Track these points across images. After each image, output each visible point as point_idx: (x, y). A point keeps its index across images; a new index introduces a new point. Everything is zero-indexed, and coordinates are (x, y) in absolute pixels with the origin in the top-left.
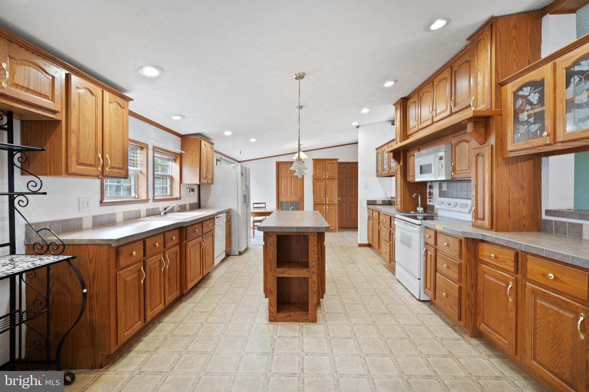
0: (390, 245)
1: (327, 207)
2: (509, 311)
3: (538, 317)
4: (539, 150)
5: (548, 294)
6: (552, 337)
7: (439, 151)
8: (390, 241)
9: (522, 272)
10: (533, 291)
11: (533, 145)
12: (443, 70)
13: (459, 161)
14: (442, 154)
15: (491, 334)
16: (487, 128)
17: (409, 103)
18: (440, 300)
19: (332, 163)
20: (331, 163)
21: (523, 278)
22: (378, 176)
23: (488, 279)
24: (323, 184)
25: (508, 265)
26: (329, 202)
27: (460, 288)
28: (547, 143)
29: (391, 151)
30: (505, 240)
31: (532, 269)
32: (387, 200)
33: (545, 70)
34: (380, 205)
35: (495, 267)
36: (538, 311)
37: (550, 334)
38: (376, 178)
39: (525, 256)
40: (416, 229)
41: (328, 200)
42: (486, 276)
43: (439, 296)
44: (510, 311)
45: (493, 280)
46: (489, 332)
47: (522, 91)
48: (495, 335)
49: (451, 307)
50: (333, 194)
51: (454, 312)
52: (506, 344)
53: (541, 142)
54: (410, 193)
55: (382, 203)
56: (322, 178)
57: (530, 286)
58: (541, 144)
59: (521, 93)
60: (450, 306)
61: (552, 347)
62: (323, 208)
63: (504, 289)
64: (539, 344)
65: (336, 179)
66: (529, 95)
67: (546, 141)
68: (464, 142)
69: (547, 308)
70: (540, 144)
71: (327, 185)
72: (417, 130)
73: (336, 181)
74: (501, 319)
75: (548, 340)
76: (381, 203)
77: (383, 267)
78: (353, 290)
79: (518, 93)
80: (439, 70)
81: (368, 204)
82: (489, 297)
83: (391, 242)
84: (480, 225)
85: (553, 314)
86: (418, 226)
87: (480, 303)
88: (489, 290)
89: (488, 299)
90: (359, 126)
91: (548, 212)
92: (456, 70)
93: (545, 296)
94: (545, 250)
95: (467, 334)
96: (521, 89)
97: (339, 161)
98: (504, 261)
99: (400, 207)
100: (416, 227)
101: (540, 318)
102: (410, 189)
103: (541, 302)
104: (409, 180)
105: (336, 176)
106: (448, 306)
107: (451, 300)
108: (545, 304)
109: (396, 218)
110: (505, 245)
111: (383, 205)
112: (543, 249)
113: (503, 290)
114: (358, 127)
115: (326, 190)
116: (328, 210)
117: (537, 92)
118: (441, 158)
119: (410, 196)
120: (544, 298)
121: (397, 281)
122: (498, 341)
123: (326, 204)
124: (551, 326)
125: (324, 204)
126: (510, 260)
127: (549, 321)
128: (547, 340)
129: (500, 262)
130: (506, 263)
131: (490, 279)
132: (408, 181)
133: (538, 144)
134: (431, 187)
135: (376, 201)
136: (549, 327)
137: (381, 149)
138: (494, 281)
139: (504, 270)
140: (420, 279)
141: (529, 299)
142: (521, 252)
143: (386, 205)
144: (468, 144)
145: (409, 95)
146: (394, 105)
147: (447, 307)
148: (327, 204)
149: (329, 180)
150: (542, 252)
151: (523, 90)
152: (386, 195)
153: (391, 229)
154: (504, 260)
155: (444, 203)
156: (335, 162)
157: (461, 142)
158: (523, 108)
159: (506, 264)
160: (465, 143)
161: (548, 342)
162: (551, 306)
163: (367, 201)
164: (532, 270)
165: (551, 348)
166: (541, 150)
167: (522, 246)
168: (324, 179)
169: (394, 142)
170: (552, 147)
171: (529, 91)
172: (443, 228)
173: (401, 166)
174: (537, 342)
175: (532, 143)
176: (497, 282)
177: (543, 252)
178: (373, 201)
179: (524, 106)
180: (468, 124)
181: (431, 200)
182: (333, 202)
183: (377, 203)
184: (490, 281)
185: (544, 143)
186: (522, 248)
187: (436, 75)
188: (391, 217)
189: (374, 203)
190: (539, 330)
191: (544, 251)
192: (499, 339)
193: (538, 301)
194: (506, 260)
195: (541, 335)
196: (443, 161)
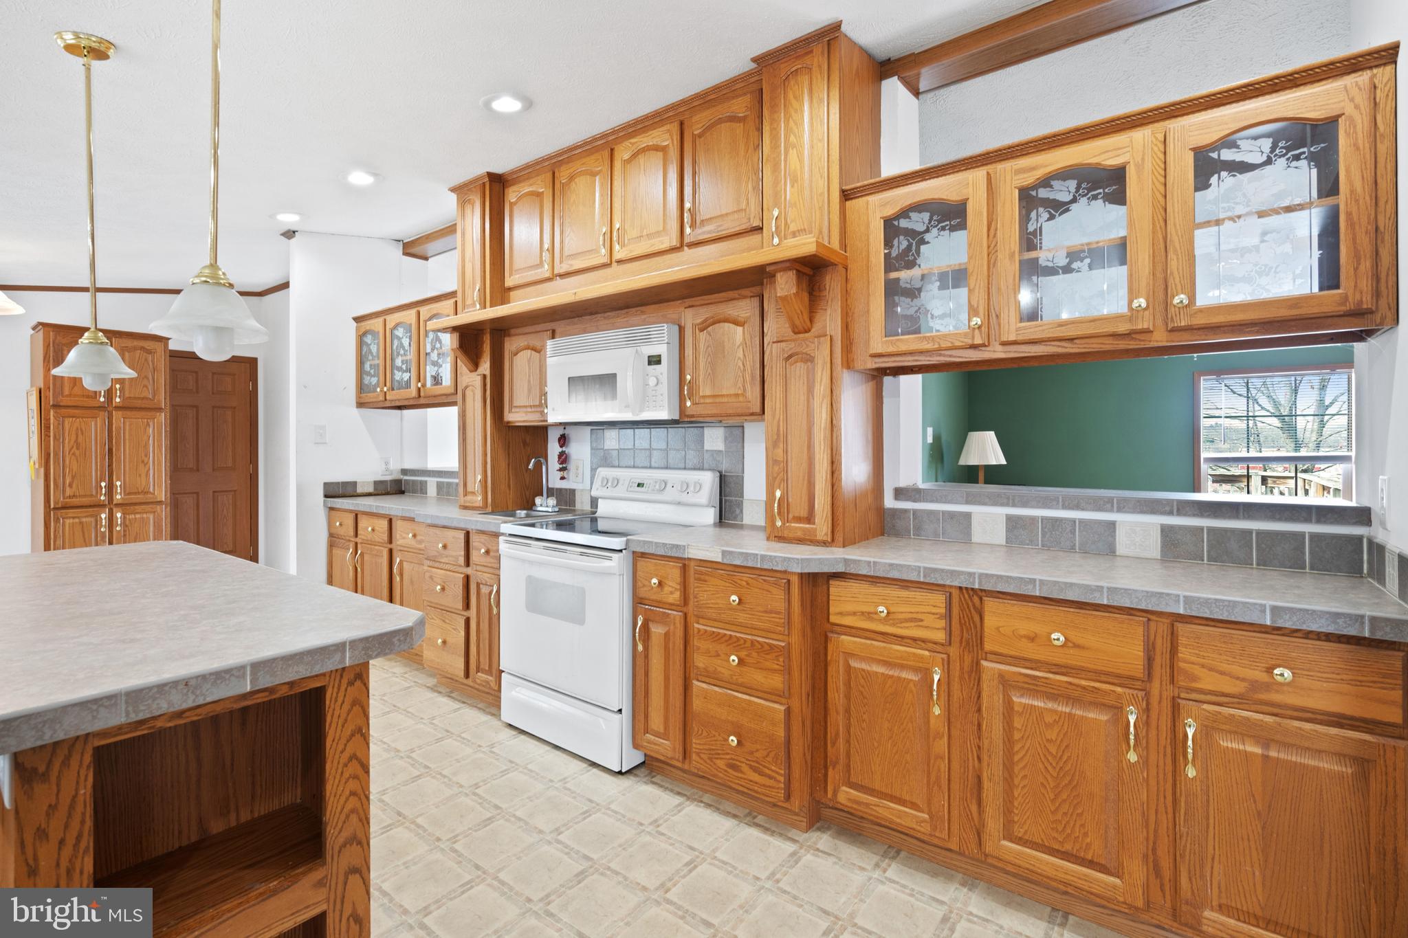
0: (468, 621)
1: (119, 515)
2: (931, 739)
3: (1017, 736)
4: (950, 356)
5: (1043, 680)
6: (1055, 775)
7: (647, 340)
8: (467, 606)
9: (962, 638)
10: (1003, 680)
11: (939, 345)
12: (647, 124)
13: (709, 371)
14: (660, 349)
15: (877, 809)
16: (814, 293)
17: (512, 195)
18: (711, 759)
19: (142, 348)
20: (135, 349)
21: (966, 654)
22: (361, 405)
23: (863, 670)
24: (95, 428)
25: (926, 627)
26: (129, 494)
27: (788, 712)
28: (975, 343)
29: (455, 329)
30: (920, 567)
31: (998, 629)
32: (389, 478)
33: (971, 182)
34: (369, 495)
35: (880, 637)
36: (1018, 722)
37: (1050, 768)
38: (355, 411)
39: (971, 600)
40: (607, 563)
41: (124, 487)
42: (854, 664)
43: (707, 747)
44: (934, 740)
45: (880, 669)
46: (867, 805)
47: (908, 220)
48: (889, 808)
49: (755, 770)
50: (146, 464)
51: (771, 782)
52: (924, 821)
53: (962, 340)
54: (509, 455)
55: (375, 489)
56: (92, 403)
57: (993, 669)
58: (960, 344)
59: (904, 223)
60: (751, 767)
61: (1056, 796)
62: (97, 521)
63: (913, 688)
64: (1020, 798)
65: (160, 409)
66: (927, 231)
67: (973, 338)
68: (726, 325)
69: (1041, 712)
70: (958, 344)
71: (118, 429)
72: (547, 275)
73: (162, 418)
74: (907, 763)
75: (1045, 783)
76: (371, 489)
77: (430, 695)
78: (400, 829)
79: (896, 223)
80: (637, 122)
81: (326, 496)
82: (865, 717)
83: (473, 613)
84: (799, 534)
85: (1057, 723)
86: (615, 556)
87: (837, 734)
88: (865, 698)
89: (864, 721)
90: (294, 232)
91: (899, 493)
92: (696, 133)
93: (1037, 685)
94: (1040, 580)
95: (794, 826)
96: (904, 213)
97: (172, 346)
98: (911, 620)
99: (480, 498)
100: (610, 559)
101: (1023, 737)
102: (509, 446)
103: (1023, 700)
104: (510, 420)
105: (162, 399)
106: (745, 768)
107: (757, 750)
108: (1035, 703)
109: (503, 534)
110: (922, 580)
111: (375, 495)
112: (1034, 580)
113: (911, 691)
114: (290, 234)
115: (110, 450)
116: (124, 524)
117: (947, 228)
118: (654, 360)
119: (509, 465)
120: (1028, 689)
121: (514, 733)
122: (898, 821)
123: (111, 504)
124: (1053, 750)
125: (103, 506)
126: (934, 614)
127: (1048, 740)
128: (1042, 784)
129: (901, 623)
130: (920, 623)
131: (869, 668)
132: (508, 422)
133: (952, 343)
134: (563, 440)
135: (354, 484)
136: (1047, 754)
137: (380, 320)
138: (883, 674)
139: (906, 640)
140: (620, 711)
141: (992, 697)
142: (958, 591)
143: (387, 494)
144: (741, 328)
145: (513, 172)
146: (453, 190)
147: (742, 772)
148: (117, 505)
149: (129, 413)
150: (1030, 587)
151: (909, 218)
152: (387, 463)
153: (469, 571)
154: (914, 616)
155: (621, 483)
156: (158, 347)
157: (719, 321)
158: (911, 258)
159: (920, 626)
160: (732, 326)
161: (1046, 787)
162: (1050, 705)
163: (326, 484)
164: (999, 631)
165: (1053, 801)
166: (955, 357)
167: (975, 578)
168: (101, 408)
169: (450, 303)
170: (980, 352)
171: (927, 222)
172: (724, 553)
173: (484, 376)
174: (1016, 794)
175: (938, 340)
176: (891, 673)
177: (1035, 586)
178: (345, 484)
179: (913, 254)
180: (779, 275)
181: (565, 474)
182: (148, 492)
183: (359, 490)
184: (868, 675)
185: (970, 342)
186: (974, 583)
187: (621, 134)
188: (467, 534)
189: (349, 490)
190: (1021, 765)
191: (1038, 583)
192: (900, 815)
193: (1015, 699)
194: (920, 616)
195: (1025, 776)
196: (663, 368)
